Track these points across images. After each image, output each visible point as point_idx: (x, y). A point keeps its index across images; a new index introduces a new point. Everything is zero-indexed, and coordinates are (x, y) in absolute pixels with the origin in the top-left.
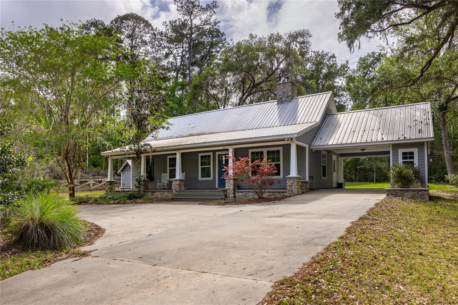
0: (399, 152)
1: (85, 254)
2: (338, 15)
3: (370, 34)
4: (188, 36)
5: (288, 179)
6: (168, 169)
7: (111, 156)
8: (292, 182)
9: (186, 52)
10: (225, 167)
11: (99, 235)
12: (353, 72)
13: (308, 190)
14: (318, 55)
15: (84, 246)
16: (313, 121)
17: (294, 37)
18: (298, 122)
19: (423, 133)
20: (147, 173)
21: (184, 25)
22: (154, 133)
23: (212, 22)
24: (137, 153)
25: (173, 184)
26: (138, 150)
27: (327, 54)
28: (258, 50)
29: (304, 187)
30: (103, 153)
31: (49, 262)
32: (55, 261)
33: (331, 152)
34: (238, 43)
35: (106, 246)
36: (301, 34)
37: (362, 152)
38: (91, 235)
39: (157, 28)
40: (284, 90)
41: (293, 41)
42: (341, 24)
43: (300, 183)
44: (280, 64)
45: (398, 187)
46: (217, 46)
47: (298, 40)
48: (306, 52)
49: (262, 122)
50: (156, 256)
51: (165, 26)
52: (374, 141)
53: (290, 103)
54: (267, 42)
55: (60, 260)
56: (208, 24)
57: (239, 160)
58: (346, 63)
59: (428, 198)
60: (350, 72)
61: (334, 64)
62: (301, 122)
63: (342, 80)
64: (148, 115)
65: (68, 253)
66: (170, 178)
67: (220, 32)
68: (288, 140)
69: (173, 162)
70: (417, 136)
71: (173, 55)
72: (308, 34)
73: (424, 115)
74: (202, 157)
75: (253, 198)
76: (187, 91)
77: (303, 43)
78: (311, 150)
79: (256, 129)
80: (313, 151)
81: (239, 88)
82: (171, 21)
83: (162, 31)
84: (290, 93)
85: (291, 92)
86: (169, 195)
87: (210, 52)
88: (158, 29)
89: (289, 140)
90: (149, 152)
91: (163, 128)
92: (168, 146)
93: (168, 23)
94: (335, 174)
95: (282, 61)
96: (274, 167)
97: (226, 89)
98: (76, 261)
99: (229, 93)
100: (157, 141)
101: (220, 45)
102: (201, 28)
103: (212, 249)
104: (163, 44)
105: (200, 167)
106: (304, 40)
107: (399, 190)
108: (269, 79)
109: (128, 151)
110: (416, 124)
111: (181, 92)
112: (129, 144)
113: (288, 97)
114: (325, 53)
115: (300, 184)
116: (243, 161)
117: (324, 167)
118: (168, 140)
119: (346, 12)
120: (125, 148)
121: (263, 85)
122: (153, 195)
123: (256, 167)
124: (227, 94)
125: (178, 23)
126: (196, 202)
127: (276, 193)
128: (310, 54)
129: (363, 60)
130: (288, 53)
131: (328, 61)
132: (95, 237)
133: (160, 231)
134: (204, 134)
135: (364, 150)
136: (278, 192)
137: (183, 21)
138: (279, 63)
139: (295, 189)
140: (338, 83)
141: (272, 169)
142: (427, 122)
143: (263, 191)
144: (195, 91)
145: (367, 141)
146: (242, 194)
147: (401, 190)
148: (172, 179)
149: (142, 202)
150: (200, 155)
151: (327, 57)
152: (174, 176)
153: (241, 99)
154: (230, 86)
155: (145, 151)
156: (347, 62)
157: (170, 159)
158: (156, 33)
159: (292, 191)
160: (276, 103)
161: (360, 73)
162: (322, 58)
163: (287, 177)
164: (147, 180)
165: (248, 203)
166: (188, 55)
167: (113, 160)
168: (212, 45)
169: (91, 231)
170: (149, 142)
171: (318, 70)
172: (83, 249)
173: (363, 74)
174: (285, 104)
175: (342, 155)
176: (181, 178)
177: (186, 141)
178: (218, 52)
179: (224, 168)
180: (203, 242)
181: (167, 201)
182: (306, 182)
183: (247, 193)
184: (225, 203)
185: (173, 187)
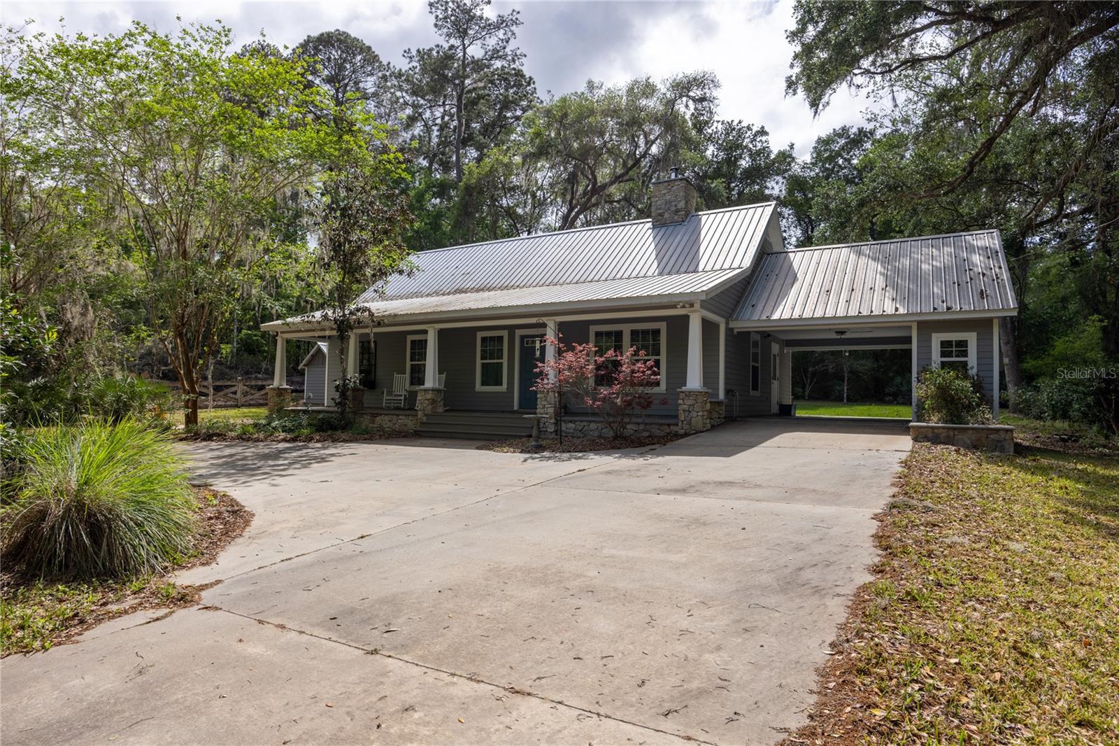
0: (933, 339)
1: (184, 599)
2: (793, 36)
3: (859, 80)
4: (457, 82)
5: (682, 396)
6: (408, 363)
7: (282, 332)
8: (690, 402)
9: (451, 116)
10: (540, 365)
11: (234, 531)
12: (804, 168)
13: (723, 420)
14: (729, 127)
15: (189, 568)
16: (735, 265)
17: (683, 87)
18: (700, 268)
19: (989, 298)
20: (361, 372)
21: (448, 57)
22: (380, 283)
23: (510, 53)
24: (339, 327)
25: (419, 398)
26: (342, 322)
27: (749, 128)
28: (605, 113)
29: (716, 415)
30: (265, 326)
31: (82, 622)
32: (99, 620)
33: (769, 335)
34: (564, 100)
35: (246, 570)
36: (698, 81)
37: (839, 337)
38: (213, 531)
39: (389, 63)
40: (668, 197)
41: (681, 97)
42: (796, 56)
43: (708, 404)
44: (651, 145)
45: (939, 420)
46: (517, 105)
47: (691, 94)
48: (707, 123)
49: (619, 266)
50: (377, 616)
51: (408, 60)
52: (877, 313)
53: (680, 226)
54: (625, 98)
55: (113, 617)
56: (500, 57)
57: (573, 349)
58: (788, 148)
59: (1012, 449)
60: (796, 169)
61: (764, 148)
62: (709, 268)
63: (780, 184)
64: (367, 243)
65: (141, 590)
66: (412, 384)
67: (523, 76)
68: (683, 307)
69: (419, 348)
70: (976, 305)
71: (423, 123)
72: (712, 81)
73: (989, 258)
74: (484, 339)
75: (600, 437)
76: (450, 198)
77: (702, 99)
78: (729, 331)
79: (606, 280)
80: (735, 333)
81: (563, 195)
82: (421, 50)
83: (401, 70)
84: (682, 205)
85: (683, 202)
86: (409, 423)
87: (501, 117)
88: (391, 66)
89: (687, 306)
90: (367, 327)
91: (401, 272)
92: (409, 312)
93: (414, 53)
94: (775, 385)
95: (656, 139)
96: (652, 367)
97: (534, 196)
98: (157, 622)
99: (540, 205)
100: (385, 302)
101: (524, 103)
102: (485, 64)
103: (532, 594)
104: (403, 97)
105: (479, 362)
106: (705, 93)
107: (943, 428)
108: (626, 178)
109: (319, 322)
110: (971, 279)
111: (438, 200)
112: (321, 306)
113: (677, 211)
114: (745, 124)
115: (708, 406)
116: (581, 351)
117: (755, 369)
118: (409, 301)
119: (810, 28)
120: (313, 316)
121: (612, 189)
122: (373, 422)
123: (610, 365)
124: (535, 208)
125: (434, 53)
126: (471, 442)
127: (653, 426)
128: (713, 127)
129: (825, 142)
130: (669, 121)
131: (752, 142)
132: (223, 538)
133: (387, 523)
134: (489, 290)
135: (842, 333)
136: (658, 424)
137: (447, 48)
138: (649, 143)
139: (698, 418)
140: (773, 188)
141: (649, 372)
142: (996, 275)
143: (626, 420)
144: (467, 197)
145: (860, 313)
146: (573, 426)
147: (948, 429)
148: (417, 388)
149: (347, 438)
150: (480, 335)
151: (749, 133)
152: (421, 381)
153: (565, 218)
154: (542, 190)
155: (358, 323)
156: (792, 146)
157: (413, 342)
158: (388, 74)
159: (690, 424)
160: (649, 225)
161: (817, 171)
162: (739, 136)
163: (678, 390)
164: (362, 387)
165: (591, 450)
166: (455, 123)
167: (288, 341)
168: (507, 104)
169: (217, 518)
170: (366, 305)
171: (731, 162)
172: (184, 578)
173: (823, 172)
174: (671, 229)
175: (790, 343)
176: (437, 386)
177: (450, 303)
178: (518, 118)
179: (537, 367)
180: (503, 566)
181: (405, 437)
182: (719, 403)
183: (585, 424)
184: (539, 449)
185: (418, 406)
